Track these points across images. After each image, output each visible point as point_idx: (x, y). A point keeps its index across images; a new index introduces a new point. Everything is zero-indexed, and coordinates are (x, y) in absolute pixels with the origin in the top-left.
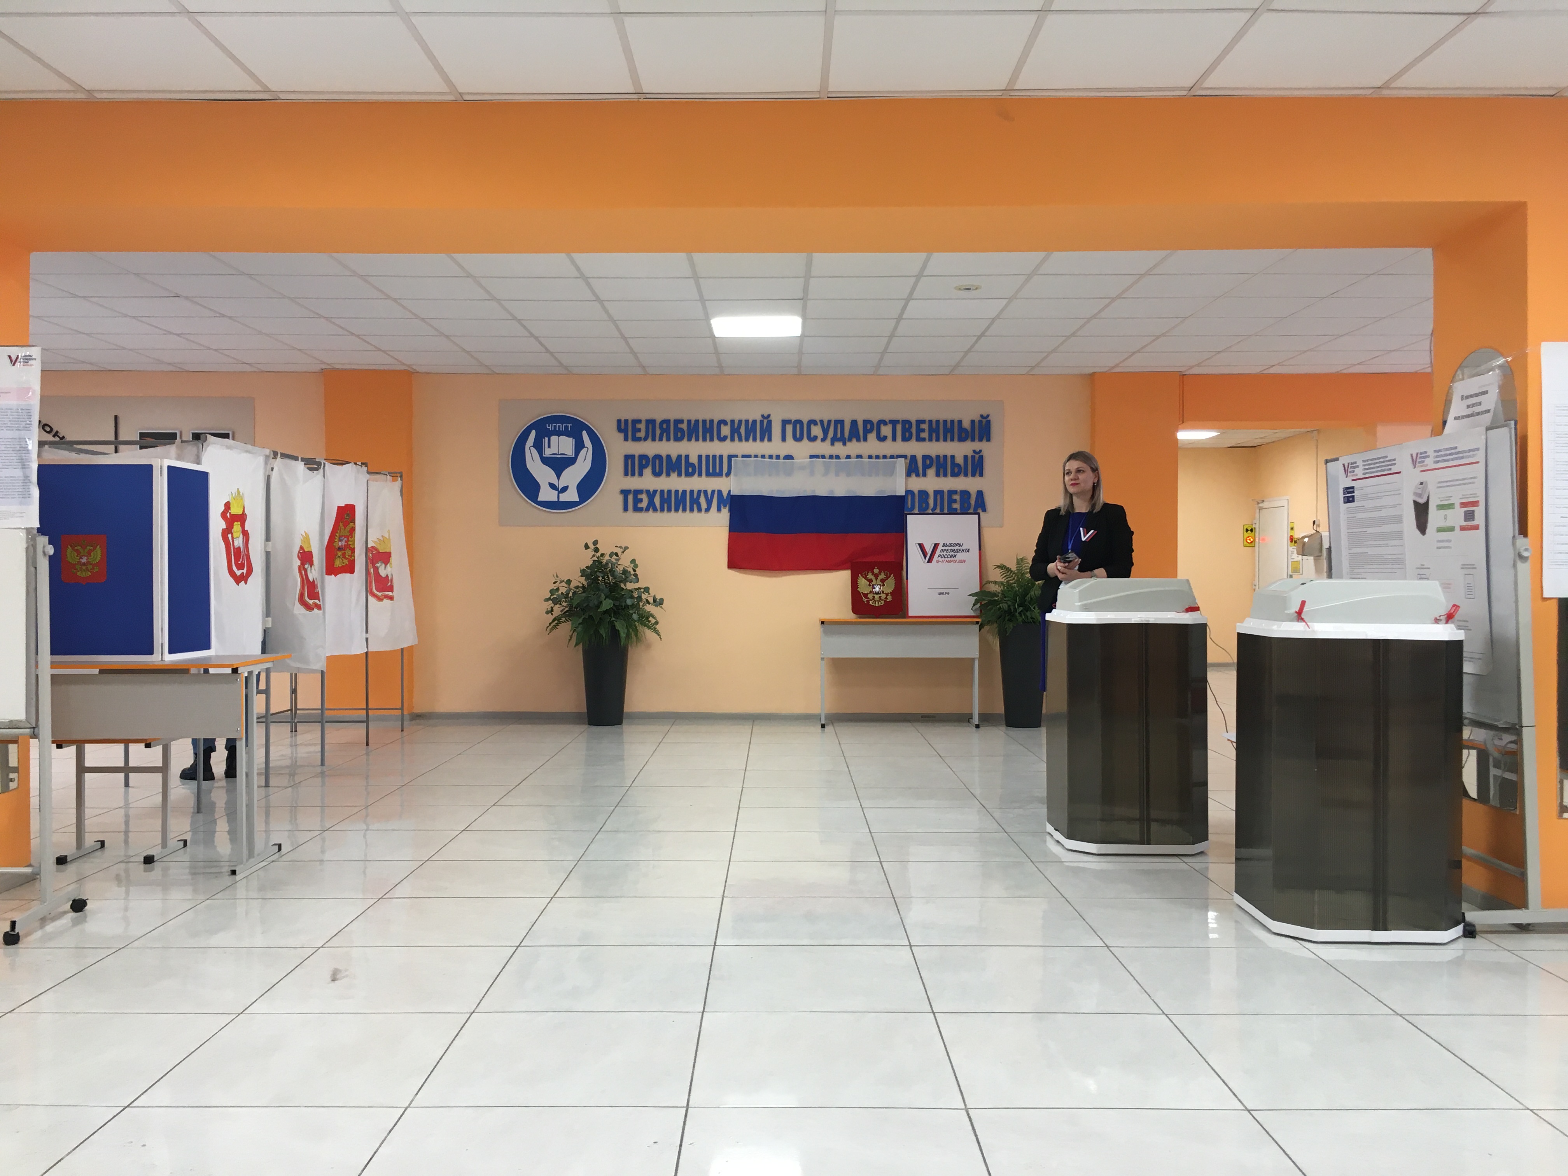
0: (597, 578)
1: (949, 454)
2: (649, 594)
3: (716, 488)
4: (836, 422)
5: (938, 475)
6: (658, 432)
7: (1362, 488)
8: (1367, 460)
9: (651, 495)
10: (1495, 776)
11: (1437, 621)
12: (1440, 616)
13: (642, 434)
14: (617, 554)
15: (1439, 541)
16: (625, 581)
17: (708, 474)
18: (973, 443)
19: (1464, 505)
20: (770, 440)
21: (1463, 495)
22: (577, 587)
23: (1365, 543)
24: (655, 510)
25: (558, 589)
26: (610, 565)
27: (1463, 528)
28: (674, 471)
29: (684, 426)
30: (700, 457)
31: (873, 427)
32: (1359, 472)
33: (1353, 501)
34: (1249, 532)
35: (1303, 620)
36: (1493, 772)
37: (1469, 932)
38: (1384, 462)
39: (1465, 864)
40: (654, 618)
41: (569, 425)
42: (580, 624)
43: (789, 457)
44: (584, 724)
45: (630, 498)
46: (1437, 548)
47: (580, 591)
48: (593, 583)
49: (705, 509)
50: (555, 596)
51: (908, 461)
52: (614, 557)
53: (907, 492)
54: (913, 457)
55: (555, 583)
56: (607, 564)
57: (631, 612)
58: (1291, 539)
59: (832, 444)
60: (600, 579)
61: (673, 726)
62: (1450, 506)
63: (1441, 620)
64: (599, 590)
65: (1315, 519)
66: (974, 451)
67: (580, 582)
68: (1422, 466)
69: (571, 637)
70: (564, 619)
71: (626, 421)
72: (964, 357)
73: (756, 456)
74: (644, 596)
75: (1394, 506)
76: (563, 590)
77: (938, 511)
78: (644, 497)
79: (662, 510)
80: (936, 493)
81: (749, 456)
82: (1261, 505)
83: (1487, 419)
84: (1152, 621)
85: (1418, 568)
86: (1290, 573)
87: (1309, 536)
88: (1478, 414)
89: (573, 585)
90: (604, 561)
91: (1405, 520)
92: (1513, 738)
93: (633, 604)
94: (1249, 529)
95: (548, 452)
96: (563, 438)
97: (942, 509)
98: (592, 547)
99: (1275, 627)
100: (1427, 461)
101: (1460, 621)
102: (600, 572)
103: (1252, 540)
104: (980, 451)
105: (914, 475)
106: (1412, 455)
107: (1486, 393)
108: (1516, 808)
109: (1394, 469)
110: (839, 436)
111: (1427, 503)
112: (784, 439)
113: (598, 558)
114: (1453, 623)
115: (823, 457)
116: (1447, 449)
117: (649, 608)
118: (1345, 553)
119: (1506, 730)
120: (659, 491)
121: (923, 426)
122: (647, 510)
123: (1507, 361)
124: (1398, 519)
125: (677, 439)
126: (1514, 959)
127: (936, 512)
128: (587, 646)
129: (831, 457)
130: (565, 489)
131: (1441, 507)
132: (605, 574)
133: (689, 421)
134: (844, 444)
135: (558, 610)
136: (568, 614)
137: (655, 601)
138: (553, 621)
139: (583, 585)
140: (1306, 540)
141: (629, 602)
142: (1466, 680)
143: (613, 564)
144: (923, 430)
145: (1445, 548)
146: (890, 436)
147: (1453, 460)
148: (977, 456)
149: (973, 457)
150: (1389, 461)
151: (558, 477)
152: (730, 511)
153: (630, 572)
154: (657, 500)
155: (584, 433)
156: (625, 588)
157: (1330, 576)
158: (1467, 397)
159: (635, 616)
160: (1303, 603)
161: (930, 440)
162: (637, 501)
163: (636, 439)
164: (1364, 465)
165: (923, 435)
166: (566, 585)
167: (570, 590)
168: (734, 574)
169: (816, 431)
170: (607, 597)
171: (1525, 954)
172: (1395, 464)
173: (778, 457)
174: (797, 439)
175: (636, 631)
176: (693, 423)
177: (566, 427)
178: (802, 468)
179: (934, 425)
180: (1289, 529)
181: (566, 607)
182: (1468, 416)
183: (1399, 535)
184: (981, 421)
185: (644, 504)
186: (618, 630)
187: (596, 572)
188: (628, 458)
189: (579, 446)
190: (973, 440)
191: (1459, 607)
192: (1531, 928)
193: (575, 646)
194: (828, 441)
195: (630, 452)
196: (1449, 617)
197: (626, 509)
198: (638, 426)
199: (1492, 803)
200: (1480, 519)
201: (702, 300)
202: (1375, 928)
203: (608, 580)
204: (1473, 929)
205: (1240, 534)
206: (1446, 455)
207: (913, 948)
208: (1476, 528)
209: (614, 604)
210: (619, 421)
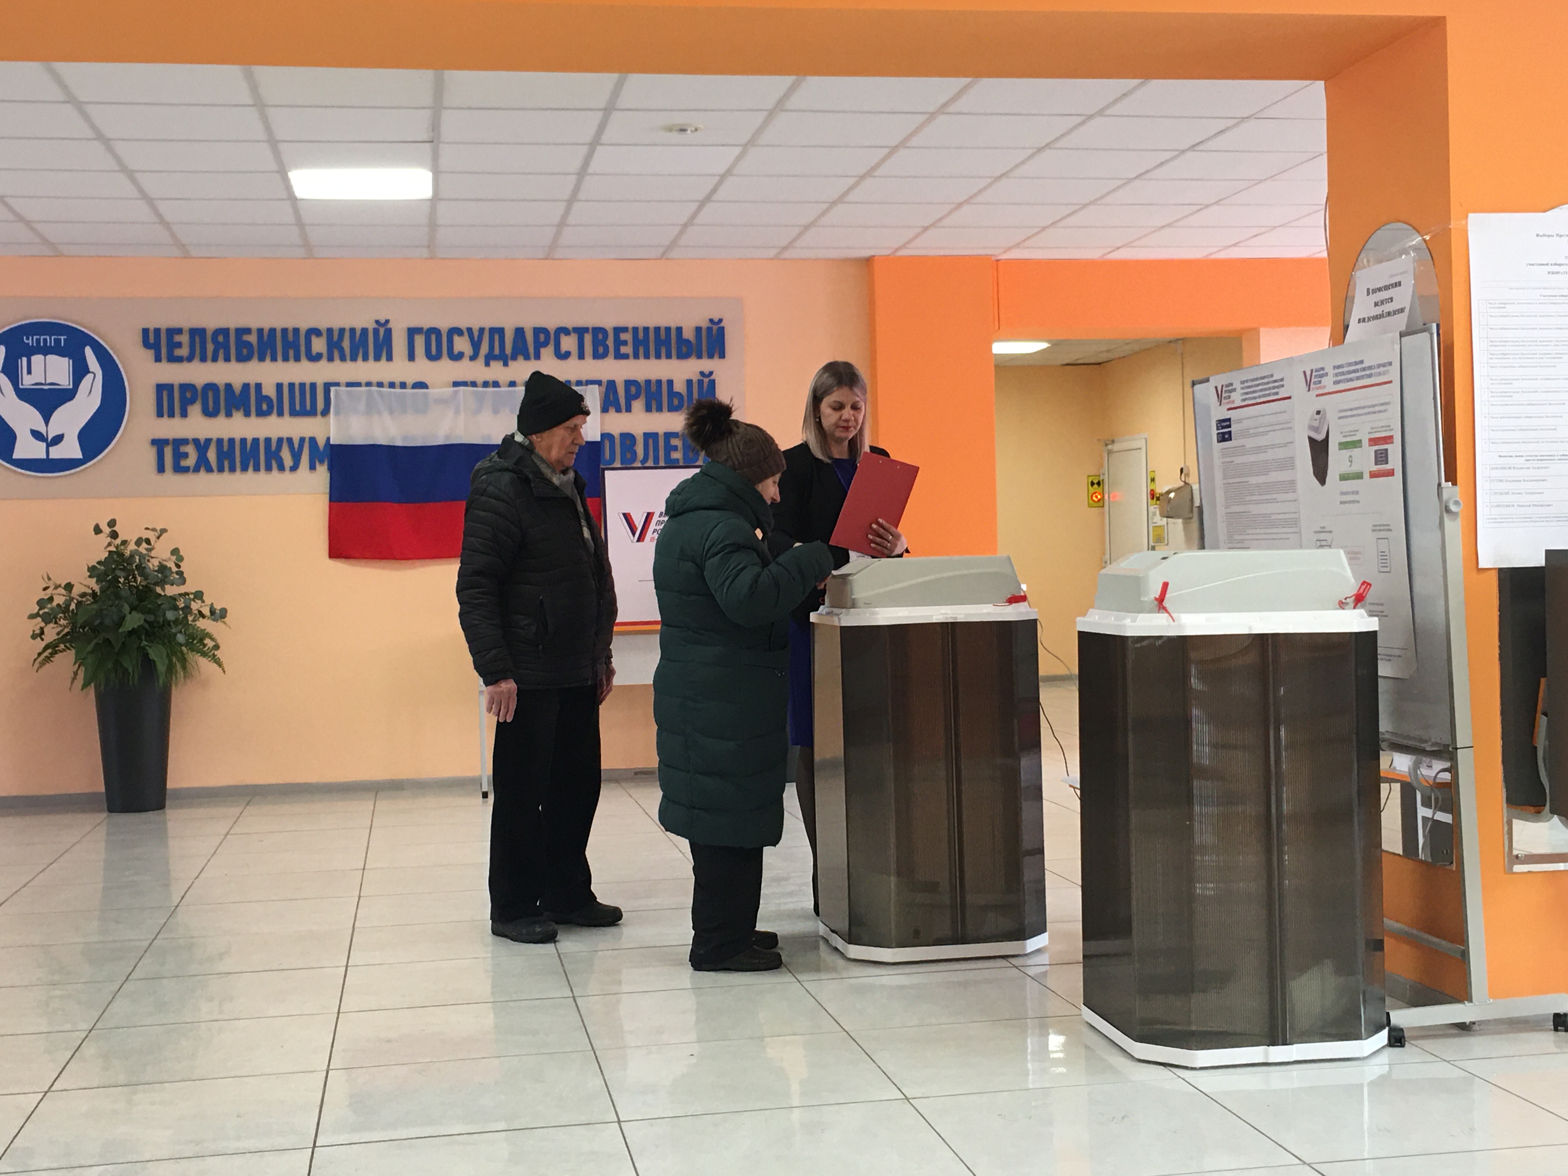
0: (116, 579)
1: (664, 378)
2: (203, 602)
3: (307, 434)
4: (493, 331)
5: (648, 409)
6: (210, 347)
7: (1240, 421)
8: (1247, 381)
9: (202, 446)
10: (1423, 818)
11: (1342, 605)
12: (1346, 599)
13: (184, 352)
14: (148, 541)
15: (1343, 493)
16: (162, 583)
17: (294, 413)
18: (699, 361)
19: (1373, 441)
20: (390, 358)
21: (1372, 429)
22: (83, 595)
23: (1247, 498)
24: (209, 470)
25: (51, 599)
26: (137, 558)
27: (1373, 475)
28: (238, 409)
29: (253, 338)
30: (279, 386)
31: (550, 338)
32: (1237, 398)
33: (1230, 439)
34: (1096, 486)
35: (1165, 610)
36: (1423, 812)
37: (1395, 1038)
38: (1268, 383)
39: (1388, 943)
40: (213, 639)
41: (62, 338)
42: (89, 653)
43: (420, 385)
44: (101, 811)
45: (168, 451)
46: (1341, 503)
47: (88, 600)
48: (109, 588)
49: (291, 467)
50: (46, 610)
51: (603, 389)
52: (144, 545)
53: (603, 435)
54: (611, 384)
55: (45, 589)
56: (132, 556)
57: (174, 631)
58: (1152, 495)
59: (487, 364)
60: (122, 580)
61: (248, 807)
62: (1357, 444)
63: (1347, 604)
64: (118, 596)
65: (1182, 466)
66: (702, 373)
67: (89, 587)
68: (1318, 388)
69: (76, 674)
70: (62, 646)
71: (157, 331)
72: (681, 233)
73: (369, 384)
74: (195, 606)
75: (1285, 445)
76: (59, 600)
77: (650, 463)
78: (190, 449)
79: (221, 470)
80: (647, 436)
81: (358, 384)
82: (1110, 447)
83: (1401, 321)
84: (961, 618)
85: (1316, 532)
86: (1152, 544)
87: (1177, 490)
88: (1389, 314)
89: (76, 592)
90: (127, 553)
91: (1298, 463)
92: (1447, 765)
93: (177, 620)
94: (1095, 481)
95: (27, 381)
96: (51, 358)
97: (656, 459)
98: (107, 530)
99: (1128, 622)
100: (1325, 381)
101: (1373, 604)
102: (121, 569)
103: (1099, 497)
104: (711, 373)
105: (612, 410)
106: (1305, 373)
107: (1398, 284)
108: (1452, 863)
109: (1283, 393)
110: (497, 351)
111: (1326, 440)
112: (411, 357)
113: (117, 547)
114: (1363, 607)
115: (474, 384)
116: (1350, 364)
117: (202, 624)
118: (1221, 511)
119: (1437, 754)
120: (215, 440)
121: (624, 336)
122: (197, 469)
123: (1425, 240)
124: (1289, 464)
125: (241, 359)
126: (1457, 1073)
127: (647, 465)
128: (102, 687)
129: (486, 384)
130: (59, 439)
131: (1344, 446)
132: (129, 573)
133: (260, 331)
134: (506, 364)
135: (51, 633)
136: (67, 640)
137: (212, 612)
138: (45, 649)
139: (93, 591)
140: (1172, 495)
141: (170, 615)
142: (1382, 686)
143: (142, 556)
144: (625, 343)
145: (1350, 502)
146: (574, 350)
147: (1358, 378)
148: (706, 380)
149: (700, 382)
150: (1275, 381)
151: (47, 422)
152: (331, 469)
153: (170, 568)
154: (212, 455)
155: (88, 351)
156: (163, 594)
157: (1202, 547)
158: (1374, 291)
159: (180, 638)
160: (1165, 585)
161: (636, 356)
162: (179, 456)
163: (173, 359)
164: (1242, 388)
165: (624, 350)
166: (63, 592)
167: (72, 599)
168: (341, 567)
169: (462, 344)
170: (133, 608)
171: (1470, 1066)
172: (1283, 386)
173: (403, 385)
174: (432, 357)
175: (184, 661)
176: (266, 333)
177: (58, 341)
178: (442, 401)
179: (641, 335)
180: (1149, 481)
181: (65, 627)
182: (1376, 317)
183: (1291, 485)
184: (712, 328)
185: (191, 461)
186: (154, 661)
187: (114, 569)
188: (161, 388)
189: (80, 371)
190: (699, 357)
191: (1370, 585)
192: (1476, 1027)
193: (82, 689)
194: (481, 360)
195: (165, 379)
196: (1359, 599)
197: (161, 469)
198: (177, 338)
199: (1421, 856)
200: (1394, 461)
201: (273, 143)
202: (1273, 1043)
203: (136, 581)
204: (1401, 1034)
205: (1082, 490)
206: (1349, 372)
207: (622, 1124)
208: (1391, 473)
209: (145, 620)
210: (145, 331)
